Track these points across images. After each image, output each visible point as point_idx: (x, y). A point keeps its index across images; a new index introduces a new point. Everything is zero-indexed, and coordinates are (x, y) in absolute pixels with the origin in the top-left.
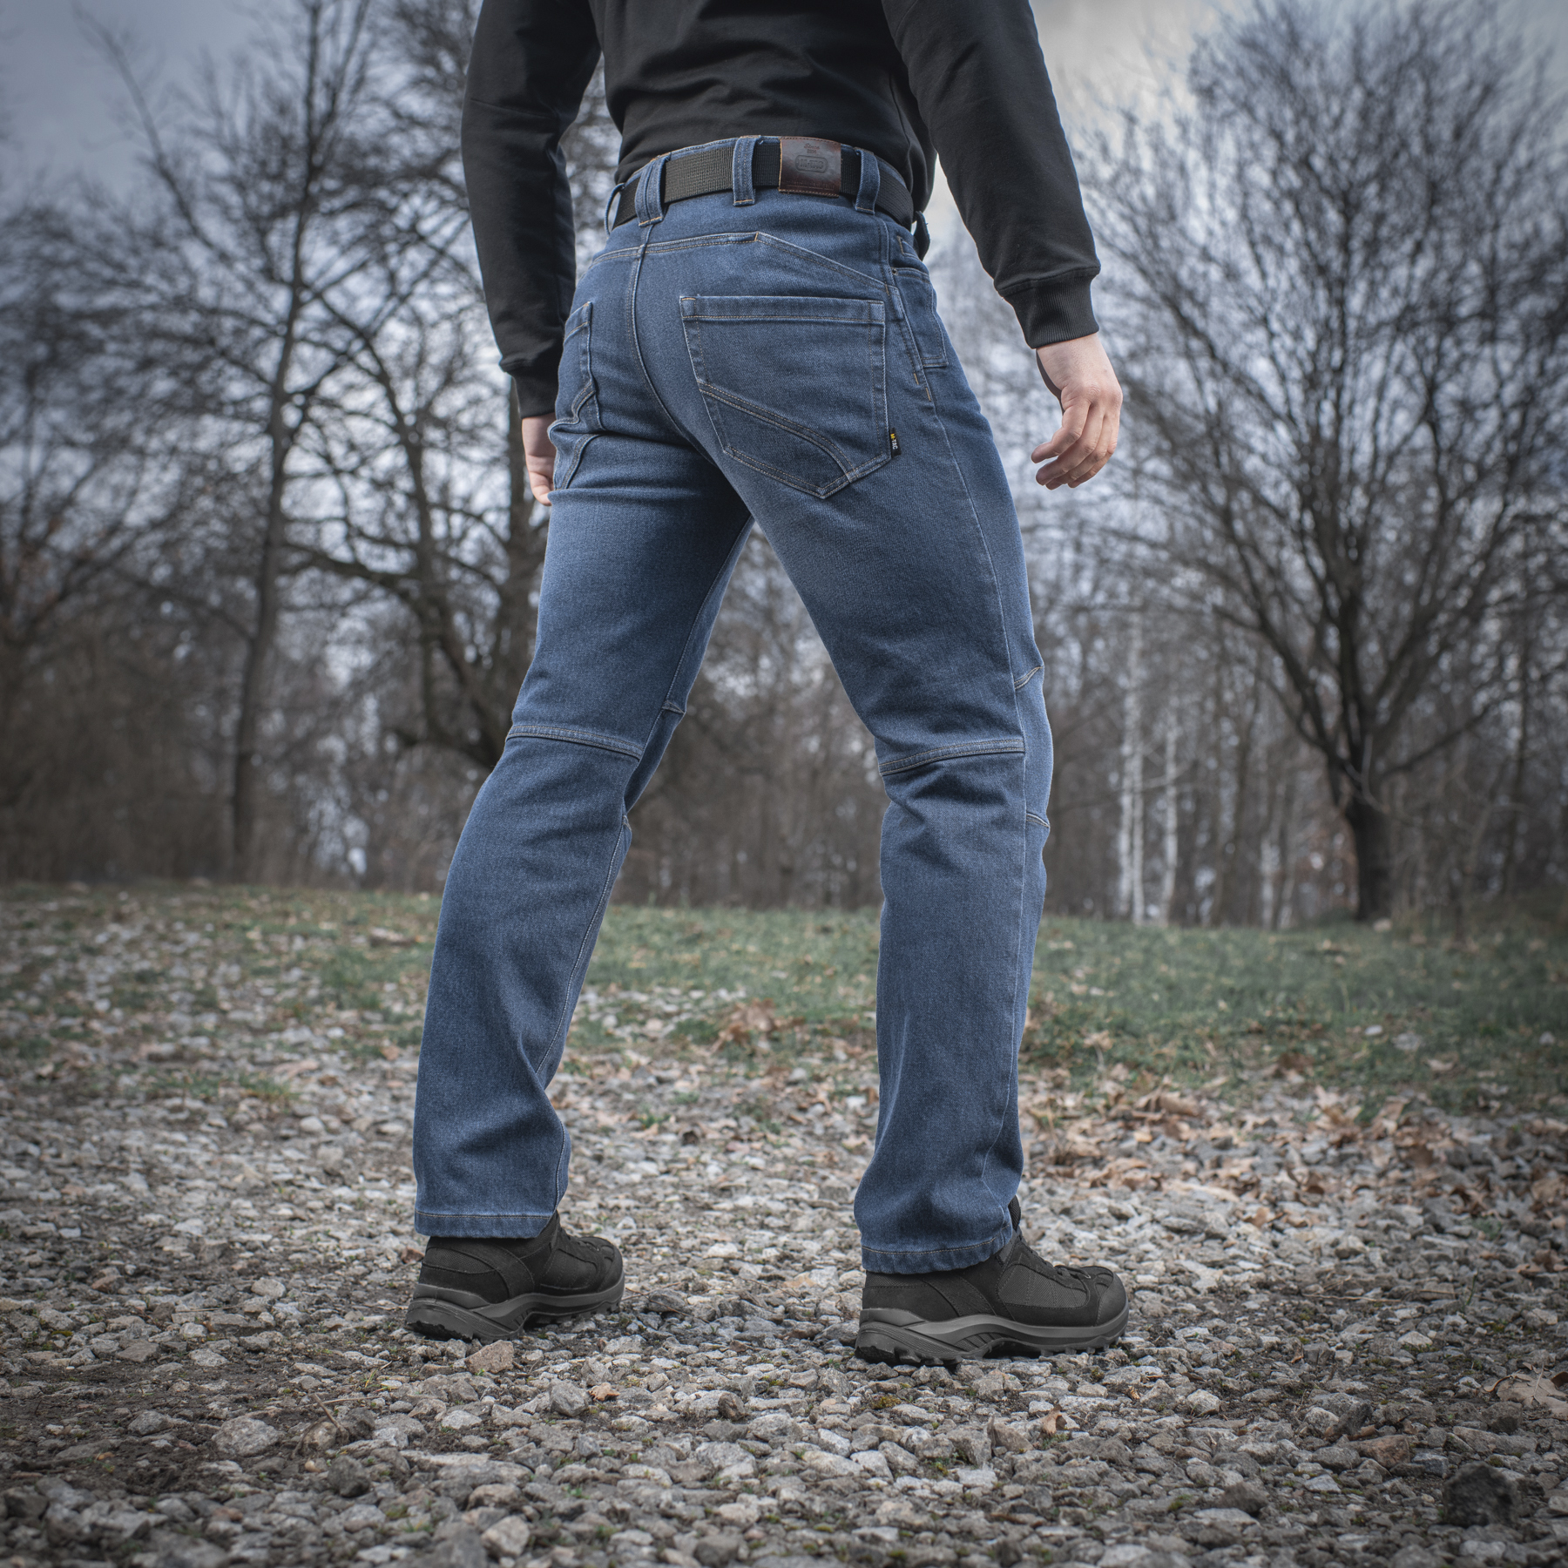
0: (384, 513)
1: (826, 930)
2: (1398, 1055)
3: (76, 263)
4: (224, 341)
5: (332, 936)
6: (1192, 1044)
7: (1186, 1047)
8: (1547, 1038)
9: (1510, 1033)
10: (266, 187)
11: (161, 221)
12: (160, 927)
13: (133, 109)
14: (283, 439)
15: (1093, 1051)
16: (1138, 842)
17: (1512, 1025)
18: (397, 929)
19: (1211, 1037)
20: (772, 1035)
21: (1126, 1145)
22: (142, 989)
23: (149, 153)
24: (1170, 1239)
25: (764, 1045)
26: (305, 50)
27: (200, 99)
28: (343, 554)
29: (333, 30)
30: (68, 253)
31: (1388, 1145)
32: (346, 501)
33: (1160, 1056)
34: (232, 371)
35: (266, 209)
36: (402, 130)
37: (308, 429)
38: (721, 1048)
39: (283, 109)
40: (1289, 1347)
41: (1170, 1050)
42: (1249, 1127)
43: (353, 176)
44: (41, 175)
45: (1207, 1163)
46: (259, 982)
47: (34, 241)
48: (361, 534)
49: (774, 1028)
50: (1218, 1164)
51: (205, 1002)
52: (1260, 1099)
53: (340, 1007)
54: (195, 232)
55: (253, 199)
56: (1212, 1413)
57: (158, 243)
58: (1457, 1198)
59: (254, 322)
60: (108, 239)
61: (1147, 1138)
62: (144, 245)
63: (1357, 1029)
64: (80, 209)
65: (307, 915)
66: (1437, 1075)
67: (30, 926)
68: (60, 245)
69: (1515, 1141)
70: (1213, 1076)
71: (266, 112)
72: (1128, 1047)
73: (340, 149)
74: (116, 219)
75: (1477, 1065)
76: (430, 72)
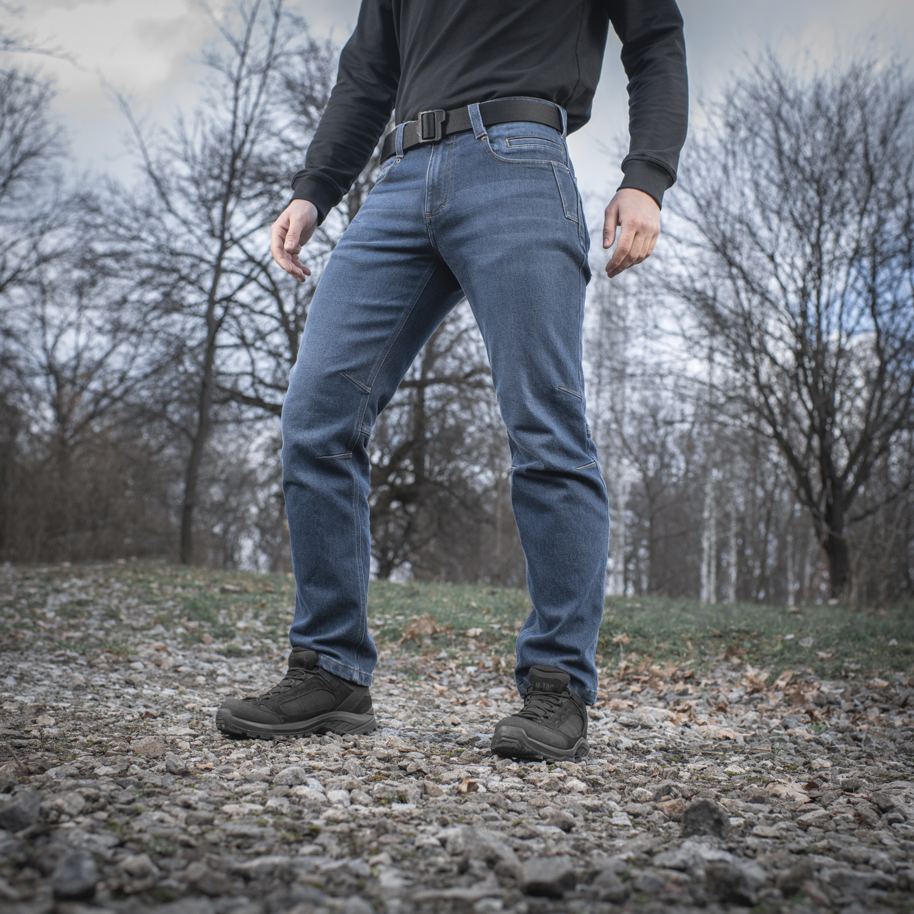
0: (275, 371)
1: (493, 593)
2: (800, 649)
3: (104, 226)
4: (185, 271)
5: (200, 588)
6: (679, 643)
7: (675, 644)
8: (893, 642)
9: (872, 640)
10: (211, 183)
11: (152, 202)
12: (101, 581)
13: (134, 137)
14: (214, 326)
15: (617, 645)
16: (713, 569)
17: (873, 635)
18: (238, 585)
19: (691, 639)
20: (434, 636)
21: (625, 693)
22: (78, 608)
23: (143, 163)
24: (621, 730)
25: (428, 641)
26: (231, 104)
27: (174, 133)
28: (251, 393)
29: (247, 91)
30: (99, 220)
31: (780, 695)
32: (253, 362)
33: (657, 648)
34: (189, 288)
35: (211, 196)
36: (287, 151)
37: (228, 319)
38: (403, 642)
39: (221, 140)
40: (652, 769)
41: (665, 645)
42: (702, 685)
43: (261, 177)
44: (85, 176)
45: (671, 703)
46: (146, 607)
47: (82, 213)
48: (261, 382)
49: (435, 632)
50: (677, 703)
51: (112, 614)
52: (712, 671)
53: (190, 620)
54: (170, 210)
55: (203, 190)
56: (581, 792)
57: (148, 214)
58: (807, 716)
59: (202, 260)
60: (121, 212)
61: (638, 689)
62: (141, 216)
63: (780, 636)
64: (106, 195)
65: (189, 577)
66: (822, 660)
67: (27, 579)
68: (95, 215)
69: (856, 691)
70: (687, 659)
71: (212, 141)
72: (639, 643)
73: (253, 161)
74: (126, 201)
75: (846, 655)
76: (303, 119)
